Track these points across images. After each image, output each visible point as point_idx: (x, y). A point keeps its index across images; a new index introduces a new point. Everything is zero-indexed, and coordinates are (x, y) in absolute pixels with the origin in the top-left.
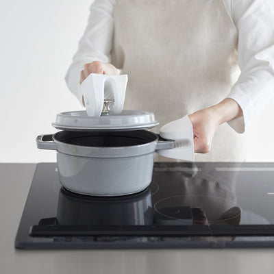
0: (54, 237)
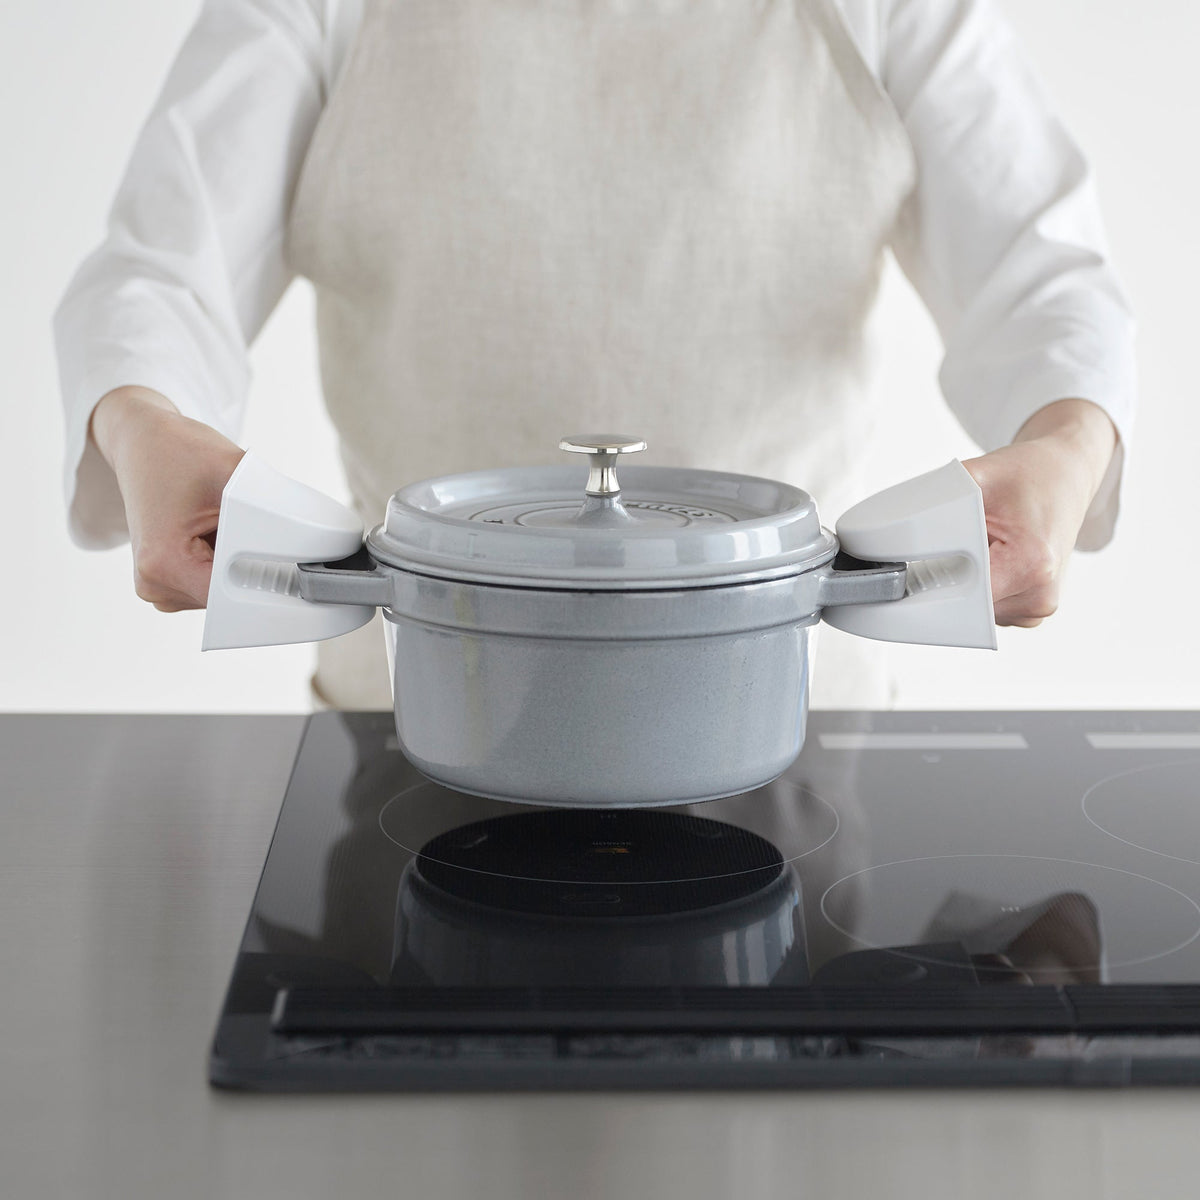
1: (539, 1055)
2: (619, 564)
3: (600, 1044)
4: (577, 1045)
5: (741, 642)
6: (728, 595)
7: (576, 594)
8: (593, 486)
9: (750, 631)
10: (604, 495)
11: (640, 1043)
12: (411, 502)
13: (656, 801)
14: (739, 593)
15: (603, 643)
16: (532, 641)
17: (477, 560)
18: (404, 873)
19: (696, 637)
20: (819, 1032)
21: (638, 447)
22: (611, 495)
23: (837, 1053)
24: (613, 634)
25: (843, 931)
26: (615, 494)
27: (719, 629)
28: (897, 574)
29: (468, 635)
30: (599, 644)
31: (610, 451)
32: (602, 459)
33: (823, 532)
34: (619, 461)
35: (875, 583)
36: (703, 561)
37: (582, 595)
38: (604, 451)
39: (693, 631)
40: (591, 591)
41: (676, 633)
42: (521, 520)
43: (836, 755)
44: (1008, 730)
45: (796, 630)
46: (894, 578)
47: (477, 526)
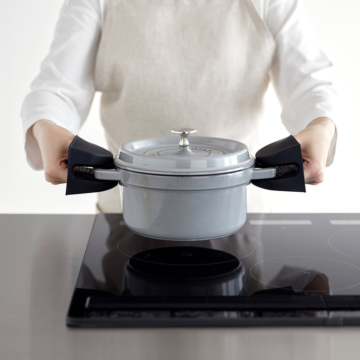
0: (118, 312)
1: (165, 317)
2: (189, 168)
3: (184, 313)
4: (177, 314)
5: (227, 191)
6: (223, 177)
7: (177, 177)
8: (181, 143)
9: (230, 187)
10: (184, 146)
11: (196, 313)
12: (126, 148)
13: (202, 239)
14: (226, 176)
15: (186, 192)
16: (164, 191)
17: (146, 166)
18: (126, 266)
19: (213, 189)
20: (250, 310)
21: (195, 131)
22: (186, 146)
23: (255, 317)
24: (189, 189)
25: (257, 279)
26: (188, 146)
27: (221, 187)
28: (274, 169)
29: (145, 189)
30: (185, 192)
31: (186, 133)
32: (184, 135)
33: (250, 157)
34: (189, 135)
35: (267, 172)
36: (214, 166)
37: (179, 177)
38: (184, 133)
39: (213, 188)
40: (182, 176)
41: (208, 188)
42: (160, 154)
43: (255, 226)
44: (306, 219)
45: (243, 187)
46: (273, 171)
47: (146, 156)
